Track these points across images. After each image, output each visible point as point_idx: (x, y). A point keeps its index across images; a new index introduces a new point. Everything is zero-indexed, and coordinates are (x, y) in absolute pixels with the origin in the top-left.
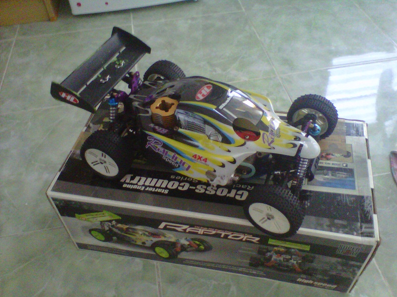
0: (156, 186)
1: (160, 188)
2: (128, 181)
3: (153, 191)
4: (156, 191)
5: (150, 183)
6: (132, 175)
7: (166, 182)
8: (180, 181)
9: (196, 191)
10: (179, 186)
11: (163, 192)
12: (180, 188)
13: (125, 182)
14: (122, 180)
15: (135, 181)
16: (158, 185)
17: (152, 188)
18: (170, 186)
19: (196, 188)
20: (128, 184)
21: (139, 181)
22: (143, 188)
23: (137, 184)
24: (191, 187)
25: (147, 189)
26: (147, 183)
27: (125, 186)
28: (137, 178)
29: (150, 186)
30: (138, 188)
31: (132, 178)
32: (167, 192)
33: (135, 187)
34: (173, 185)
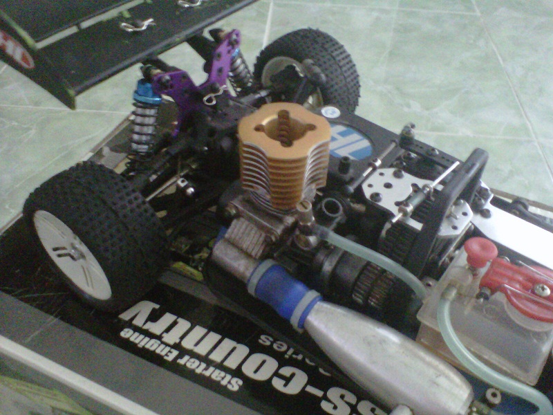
0: (212, 357)
1: (220, 366)
2: (138, 322)
3: (198, 371)
4: (207, 373)
5: (197, 344)
6: (157, 306)
7: (243, 350)
8: (283, 361)
9: (325, 406)
10: (276, 374)
11: (224, 383)
12: (278, 384)
13: (129, 324)
14: (125, 316)
15: (156, 328)
16: (217, 356)
17: (197, 362)
18: (248, 370)
19: (325, 398)
20: (137, 329)
21: (168, 330)
22: (175, 353)
23: (159, 338)
24: (310, 389)
25: (182, 361)
26: (188, 344)
27: (126, 333)
28: (168, 318)
29: (193, 355)
30: (161, 350)
31: (154, 317)
32: (236, 388)
33: (152, 345)
34: (261, 368)
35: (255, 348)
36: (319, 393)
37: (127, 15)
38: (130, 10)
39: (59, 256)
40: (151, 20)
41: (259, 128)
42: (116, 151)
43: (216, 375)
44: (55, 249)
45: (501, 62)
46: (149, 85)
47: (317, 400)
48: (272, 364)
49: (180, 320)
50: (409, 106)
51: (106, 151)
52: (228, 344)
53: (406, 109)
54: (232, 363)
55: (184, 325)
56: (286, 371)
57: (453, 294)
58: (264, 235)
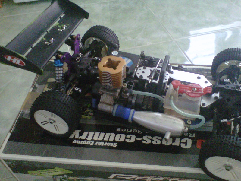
0: (105, 139)
1: (108, 141)
2: (77, 137)
3: (103, 145)
4: (105, 145)
5: (98, 137)
6: (80, 131)
7: (113, 135)
8: (126, 134)
9: (143, 142)
10: (126, 138)
11: (112, 145)
12: (127, 141)
13: (74, 139)
14: (72, 137)
15: (83, 137)
16: (106, 139)
17: (101, 143)
18: (117, 139)
19: (143, 140)
20: (77, 140)
21: (87, 137)
22: (93, 143)
23: (86, 140)
24: (137, 139)
25: (96, 144)
26: (95, 138)
27: (74, 142)
28: (86, 133)
29: (99, 141)
30: (88, 143)
31: (81, 134)
32: (116, 146)
33: (84, 142)
34: (121, 138)
35: (116, 133)
36: (140, 139)
37: (44, 39)
38: (44, 37)
39: (44, 125)
40: (53, 39)
41: (104, 66)
42: (41, 85)
43: (108, 144)
44: (42, 123)
45: (154, 14)
46: (59, 60)
47: (141, 141)
48: (123, 136)
49: (90, 132)
50: (127, 39)
51: (37, 86)
52: (108, 135)
53: (126, 40)
54: (112, 139)
55: (91, 134)
56: (129, 136)
57: (172, 97)
58: (112, 97)
